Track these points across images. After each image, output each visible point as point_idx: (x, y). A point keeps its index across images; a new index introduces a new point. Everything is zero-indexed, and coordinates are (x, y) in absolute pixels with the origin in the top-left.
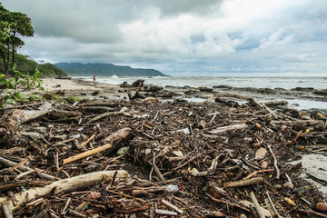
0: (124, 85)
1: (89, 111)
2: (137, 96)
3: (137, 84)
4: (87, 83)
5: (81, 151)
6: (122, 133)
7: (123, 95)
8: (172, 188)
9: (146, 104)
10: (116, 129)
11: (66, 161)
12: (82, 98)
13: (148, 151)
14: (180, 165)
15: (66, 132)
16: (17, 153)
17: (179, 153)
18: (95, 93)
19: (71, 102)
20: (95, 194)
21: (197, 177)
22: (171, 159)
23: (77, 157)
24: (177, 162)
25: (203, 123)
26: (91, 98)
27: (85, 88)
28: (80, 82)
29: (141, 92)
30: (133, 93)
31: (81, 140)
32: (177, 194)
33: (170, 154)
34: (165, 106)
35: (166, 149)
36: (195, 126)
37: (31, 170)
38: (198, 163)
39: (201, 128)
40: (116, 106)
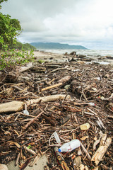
0: (66, 54)
1: (49, 67)
2: (73, 60)
3: (72, 54)
4: (47, 53)
5: (49, 86)
6: (67, 78)
7: (65, 60)
8: (91, 104)
9: (77, 64)
10: (63, 76)
11: (42, 90)
12: (45, 61)
13: (80, 87)
14: (95, 95)
15: (40, 77)
16: (21, 86)
17: (95, 89)
18: (51, 58)
19: (40, 63)
20: (57, 104)
21: (104, 100)
22: (91, 91)
23: (47, 88)
24: (94, 93)
25: (107, 75)
26: (50, 61)
27: (46, 55)
28: (43, 52)
29: (75, 58)
30: (71, 59)
31: (48, 81)
32: (94, 107)
33: (90, 89)
34: (87, 66)
35: (89, 87)
36: (103, 76)
37: (28, 93)
38: (104, 94)
39: (106, 77)
40: (62, 65)
